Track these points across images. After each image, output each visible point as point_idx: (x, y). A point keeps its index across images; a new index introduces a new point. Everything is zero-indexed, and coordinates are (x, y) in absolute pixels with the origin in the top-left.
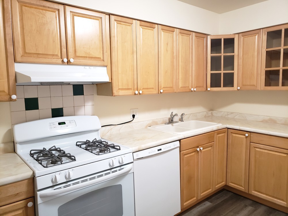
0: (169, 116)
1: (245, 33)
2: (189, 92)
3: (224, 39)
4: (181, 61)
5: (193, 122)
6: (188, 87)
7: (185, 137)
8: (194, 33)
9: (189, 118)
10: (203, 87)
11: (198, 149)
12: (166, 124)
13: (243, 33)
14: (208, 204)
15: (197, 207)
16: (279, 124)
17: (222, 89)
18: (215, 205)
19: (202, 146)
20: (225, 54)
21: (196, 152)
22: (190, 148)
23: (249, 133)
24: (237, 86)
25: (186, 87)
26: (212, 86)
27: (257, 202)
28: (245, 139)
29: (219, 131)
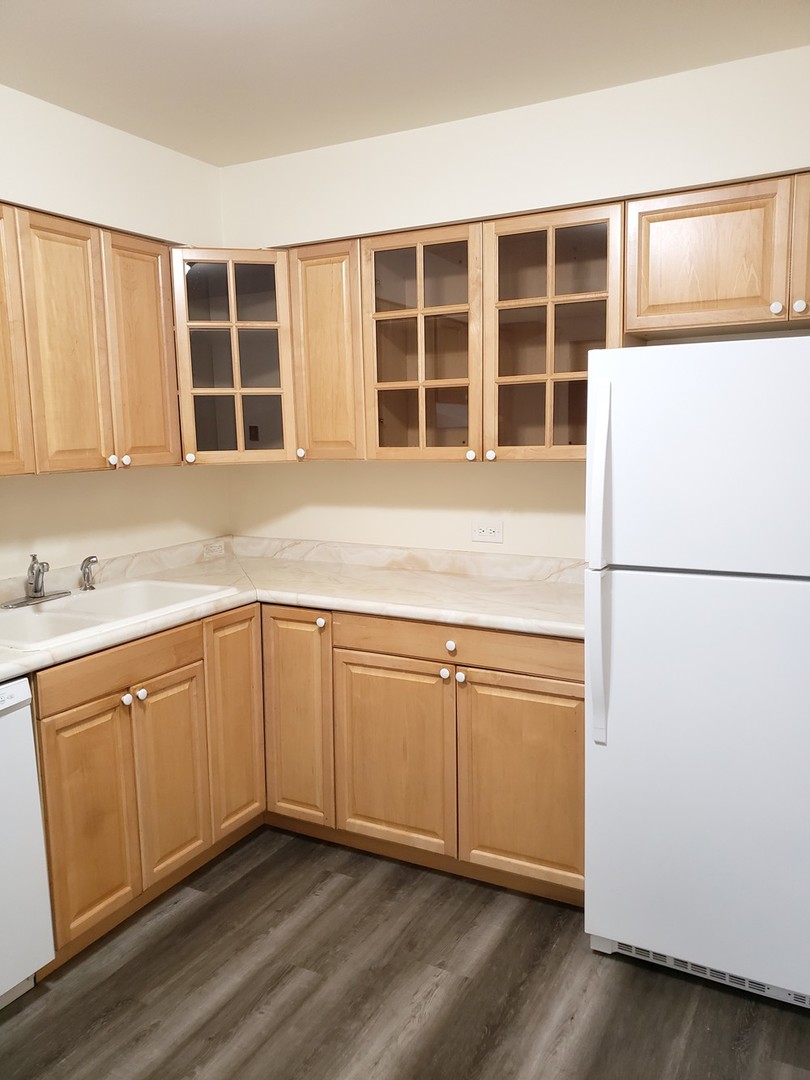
0: (24, 574)
1: (309, 248)
2: (99, 470)
3: (237, 266)
4: (50, 344)
5: (136, 589)
6: (95, 450)
7: (59, 660)
8: (102, 232)
9: (125, 571)
10: (164, 448)
11: (127, 699)
12: (7, 607)
13: (301, 249)
14: (190, 897)
15: (143, 920)
16: (435, 572)
17: (241, 456)
18: (216, 894)
19: (144, 683)
20: (241, 324)
21: (118, 709)
22: (84, 699)
23: (328, 614)
24: (295, 447)
25: (85, 450)
26: (203, 444)
27: (363, 853)
28: (317, 638)
29: (220, 619)
